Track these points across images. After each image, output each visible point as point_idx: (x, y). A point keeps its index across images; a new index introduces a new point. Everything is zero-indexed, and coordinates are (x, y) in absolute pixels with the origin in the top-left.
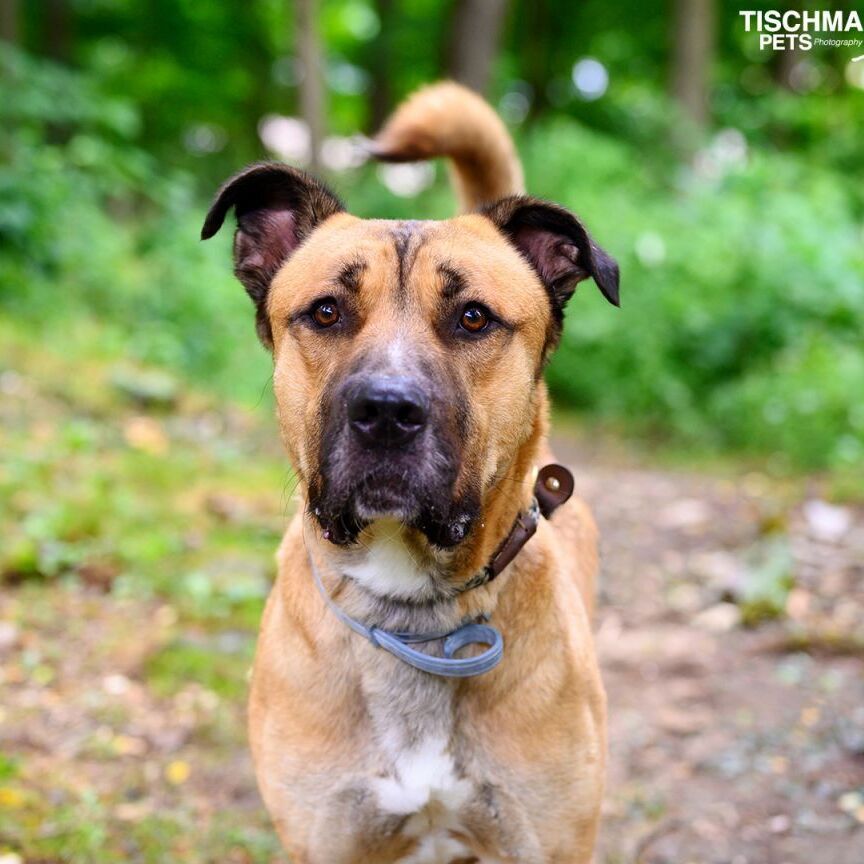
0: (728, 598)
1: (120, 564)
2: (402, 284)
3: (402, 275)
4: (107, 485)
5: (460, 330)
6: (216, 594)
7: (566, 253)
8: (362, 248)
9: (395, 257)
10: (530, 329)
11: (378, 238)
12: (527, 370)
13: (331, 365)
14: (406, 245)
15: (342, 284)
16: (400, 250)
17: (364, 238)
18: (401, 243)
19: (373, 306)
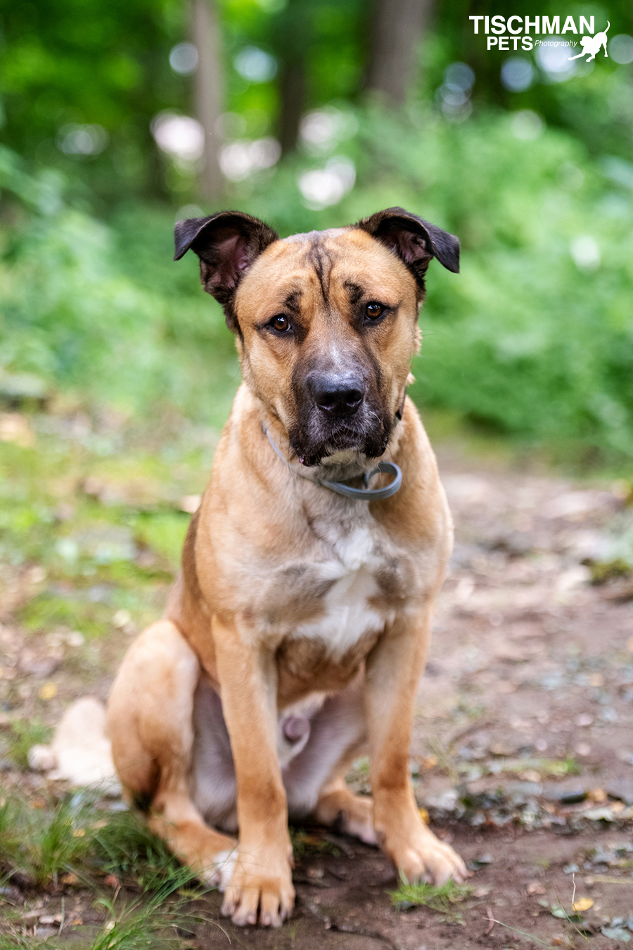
2: (326, 300)
3: (325, 294)
5: (367, 321)
7: (419, 244)
8: (296, 278)
9: (317, 281)
10: (405, 301)
11: (303, 266)
12: (408, 329)
13: (293, 357)
14: (321, 268)
15: (288, 306)
16: (319, 273)
17: (295, 268)
18: (318, 266)
19: (311, 319)
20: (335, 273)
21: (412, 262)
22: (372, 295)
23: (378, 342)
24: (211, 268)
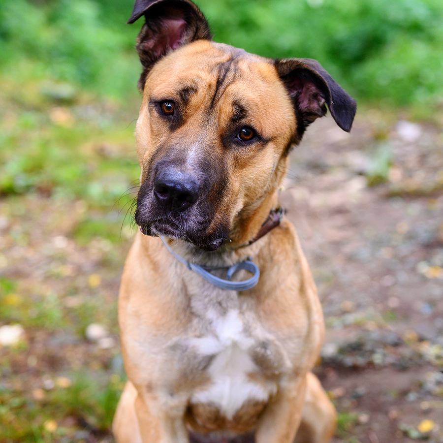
0: (361, 174)
1: (55, 183)
2: (212, 106)
3: (214, 101)
4: (46, 144)
5: (236, 139)
6: (105, 194)
7: (319, 101)
8: (199, 77)
9: (214, 88)
10: (280, 140)
11: (211, 71)
12: (271, 161)
13: (162, 139)
14: (223, 80)
15: (181, 95)
16: (219, 83)
17: (203, 69)
18: (221, 77)
19: (192, 115)
20: (232, 88)
21: (304, 111)
22: (251, 121)
23: (237, 160)
24: (151, 33)
